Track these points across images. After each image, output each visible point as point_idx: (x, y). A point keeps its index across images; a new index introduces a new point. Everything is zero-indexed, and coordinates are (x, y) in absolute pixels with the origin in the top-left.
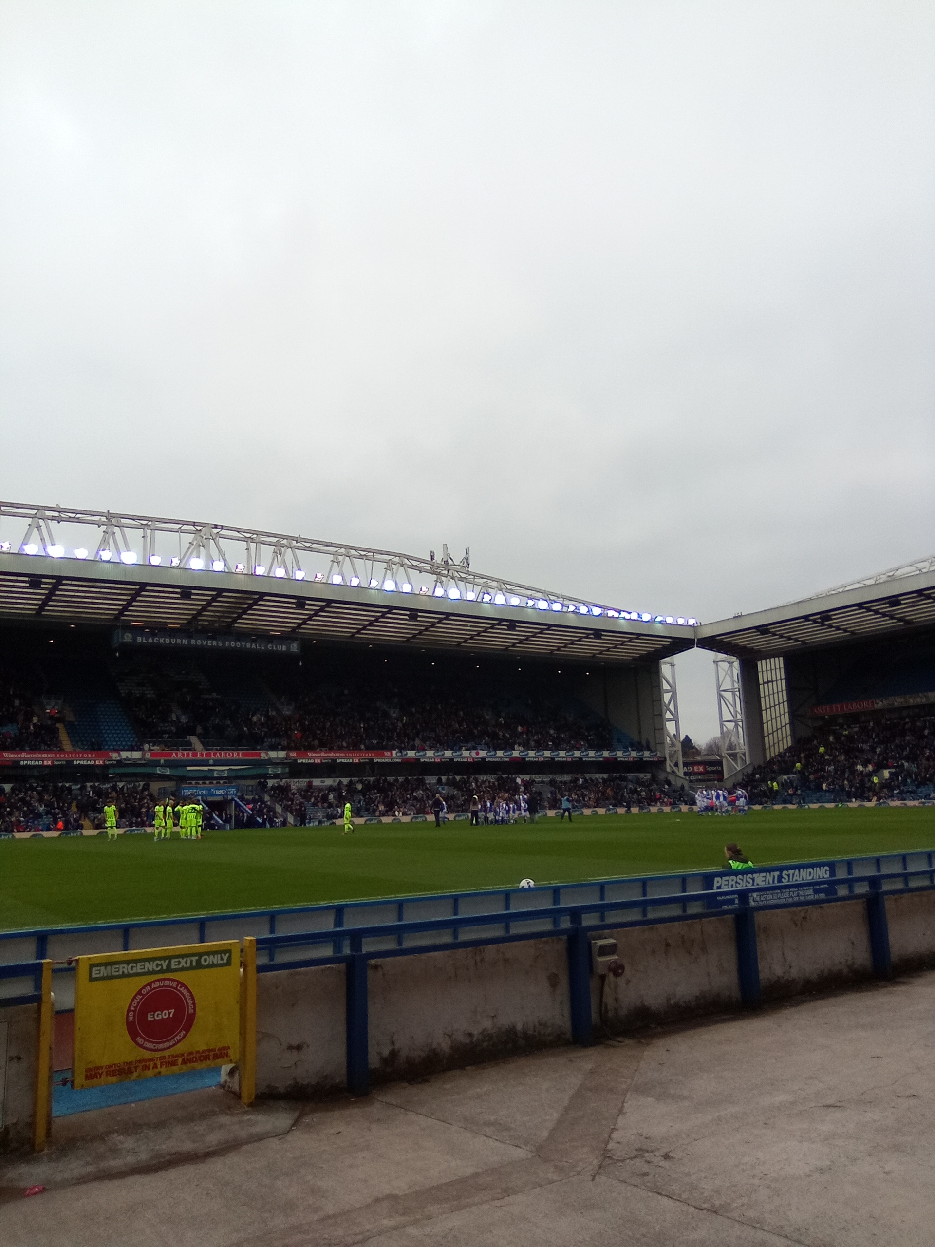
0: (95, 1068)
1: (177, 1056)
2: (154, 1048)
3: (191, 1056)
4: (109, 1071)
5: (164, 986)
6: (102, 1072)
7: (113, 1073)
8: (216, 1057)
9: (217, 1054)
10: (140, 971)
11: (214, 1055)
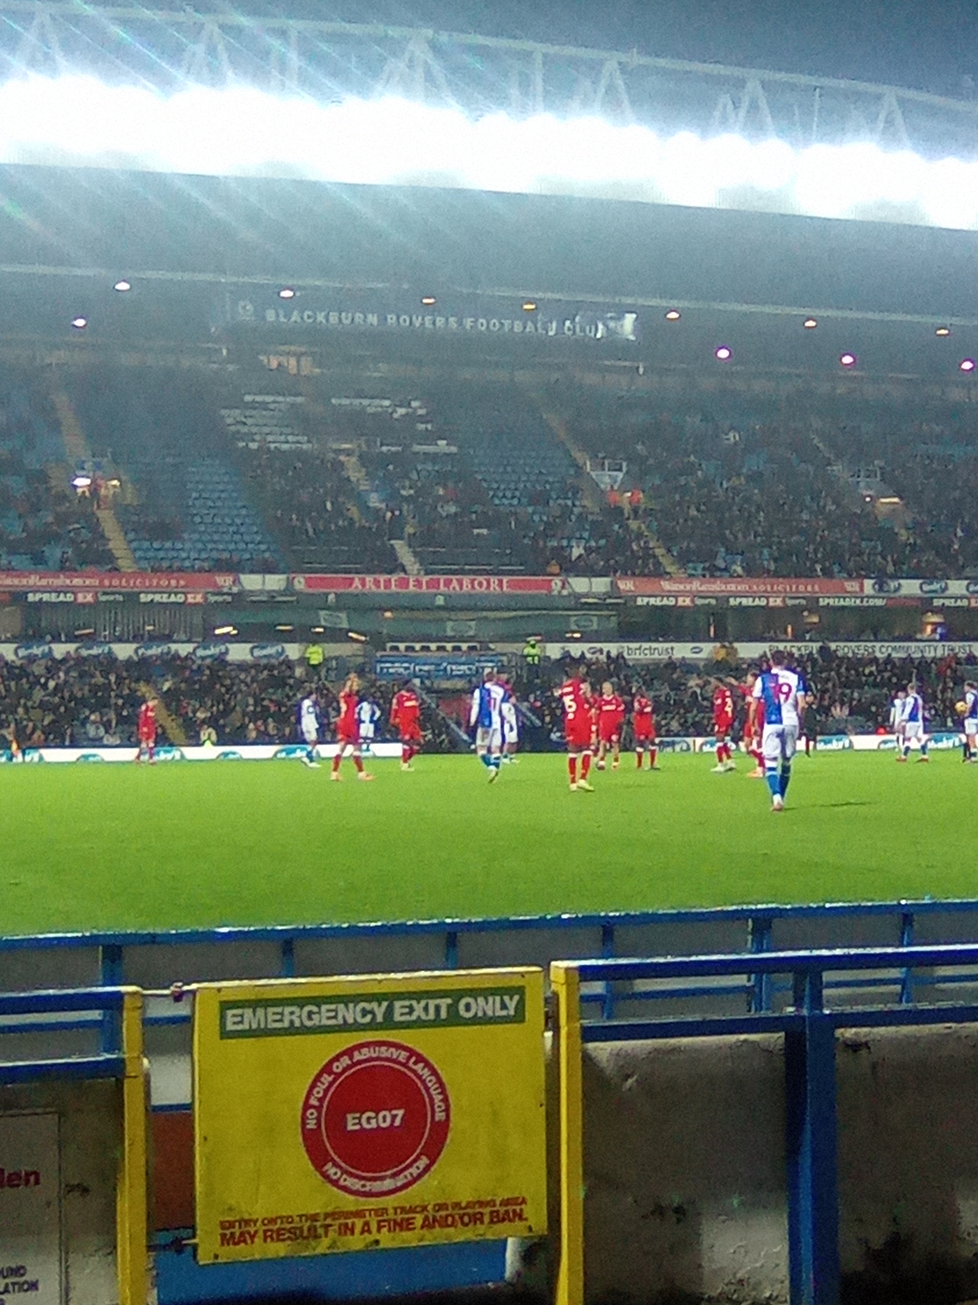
0: (240, 1222)
1: (412, 1210)
2: (363, 1189)
3: (443, 1213)
4: (271, 1230)
5: (378, 1059)
6: (256, 1232)
7: (277, 1236)
8: (497, 1218)
9: (497, 1212)
10: (325, 1022)
11: (492, 1213)
